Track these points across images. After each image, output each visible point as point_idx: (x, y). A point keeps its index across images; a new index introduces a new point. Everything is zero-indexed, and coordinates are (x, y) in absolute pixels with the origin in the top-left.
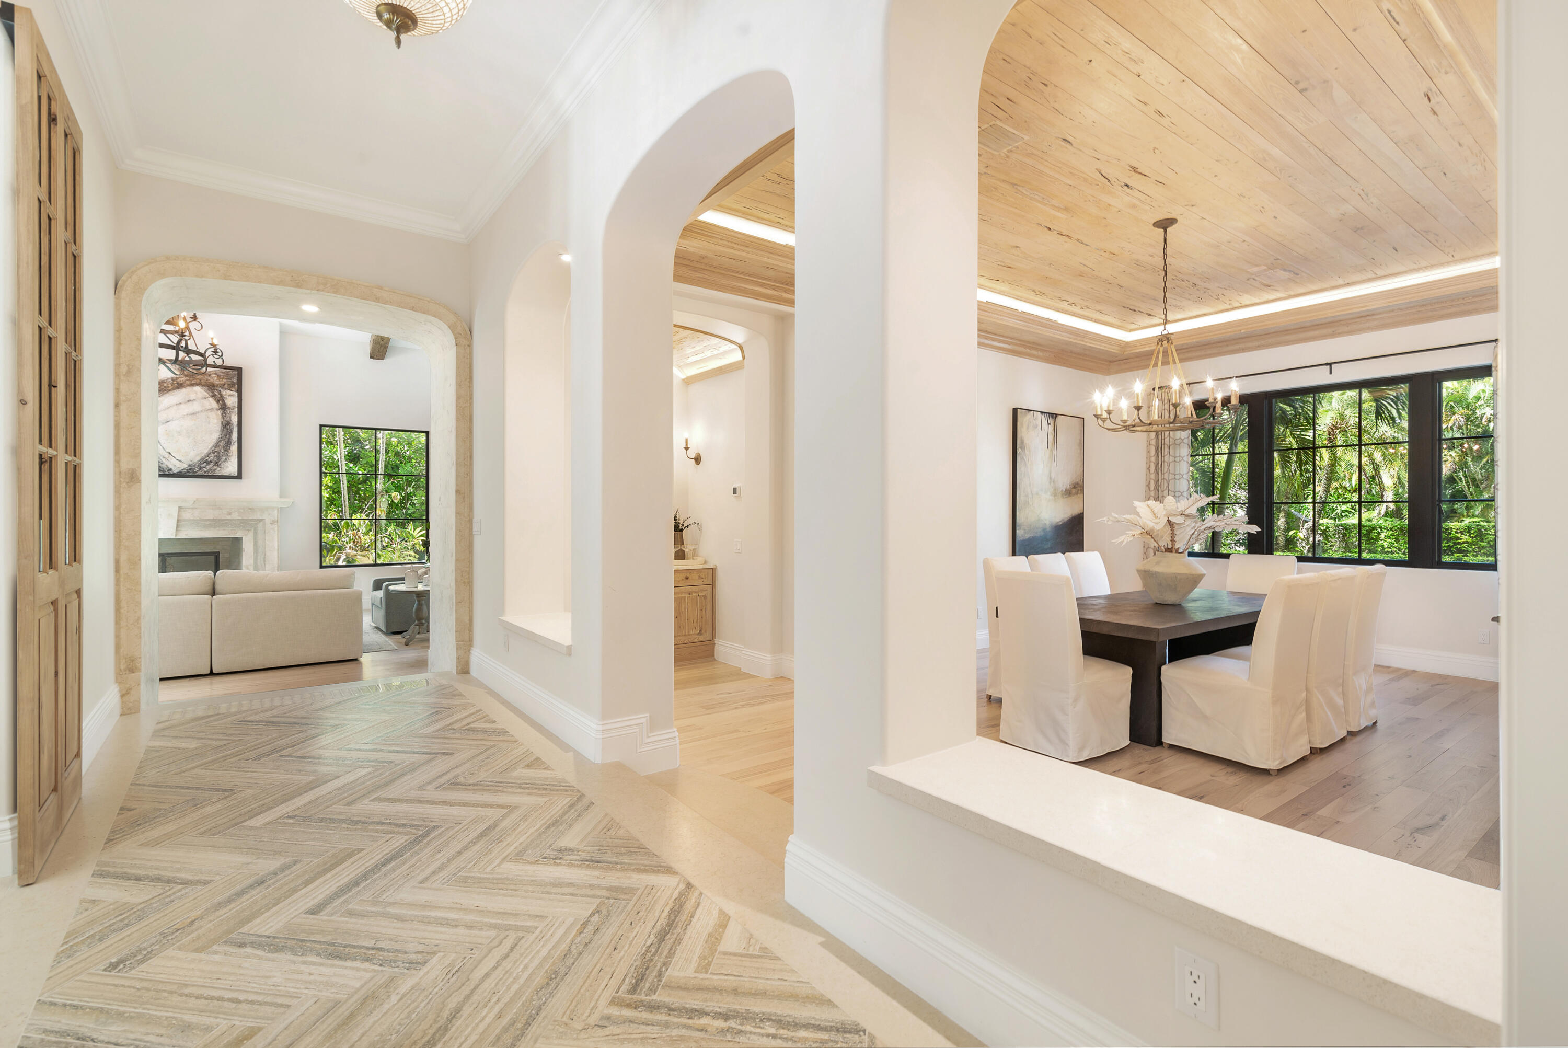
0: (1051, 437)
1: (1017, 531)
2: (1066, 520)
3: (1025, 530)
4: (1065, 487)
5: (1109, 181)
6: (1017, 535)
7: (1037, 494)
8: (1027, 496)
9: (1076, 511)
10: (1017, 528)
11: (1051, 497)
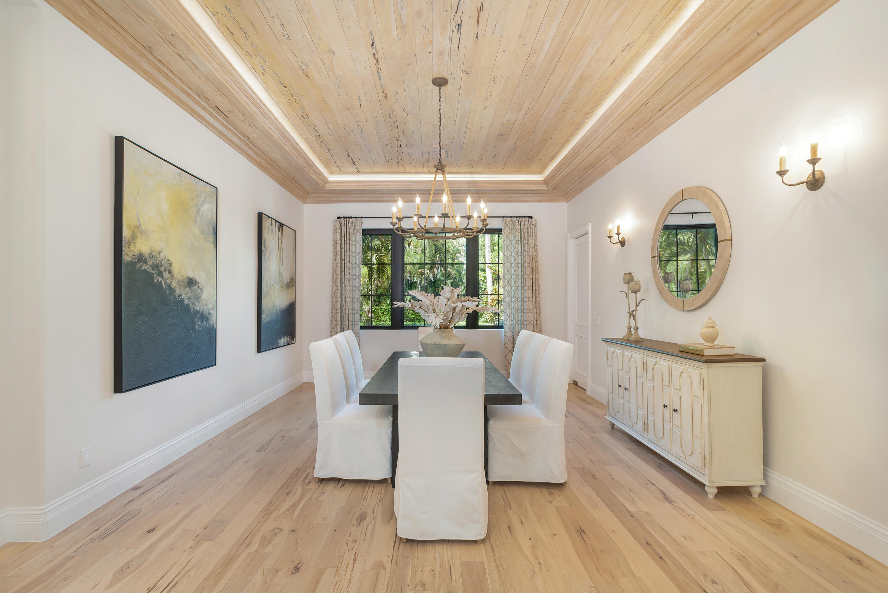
0: (280, 241)
1: (262, 315)
2: (287, 306)
3: (266, 314)
4: (287, 281)
5: (456, 13)
6: (262, 319)
7: (273, 285)
8: (267, 286)
9: (292, 300)
10: (262, 313)
11: (280, 288)
